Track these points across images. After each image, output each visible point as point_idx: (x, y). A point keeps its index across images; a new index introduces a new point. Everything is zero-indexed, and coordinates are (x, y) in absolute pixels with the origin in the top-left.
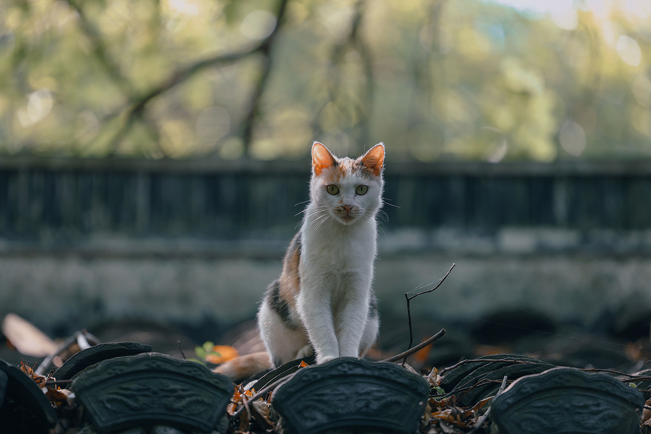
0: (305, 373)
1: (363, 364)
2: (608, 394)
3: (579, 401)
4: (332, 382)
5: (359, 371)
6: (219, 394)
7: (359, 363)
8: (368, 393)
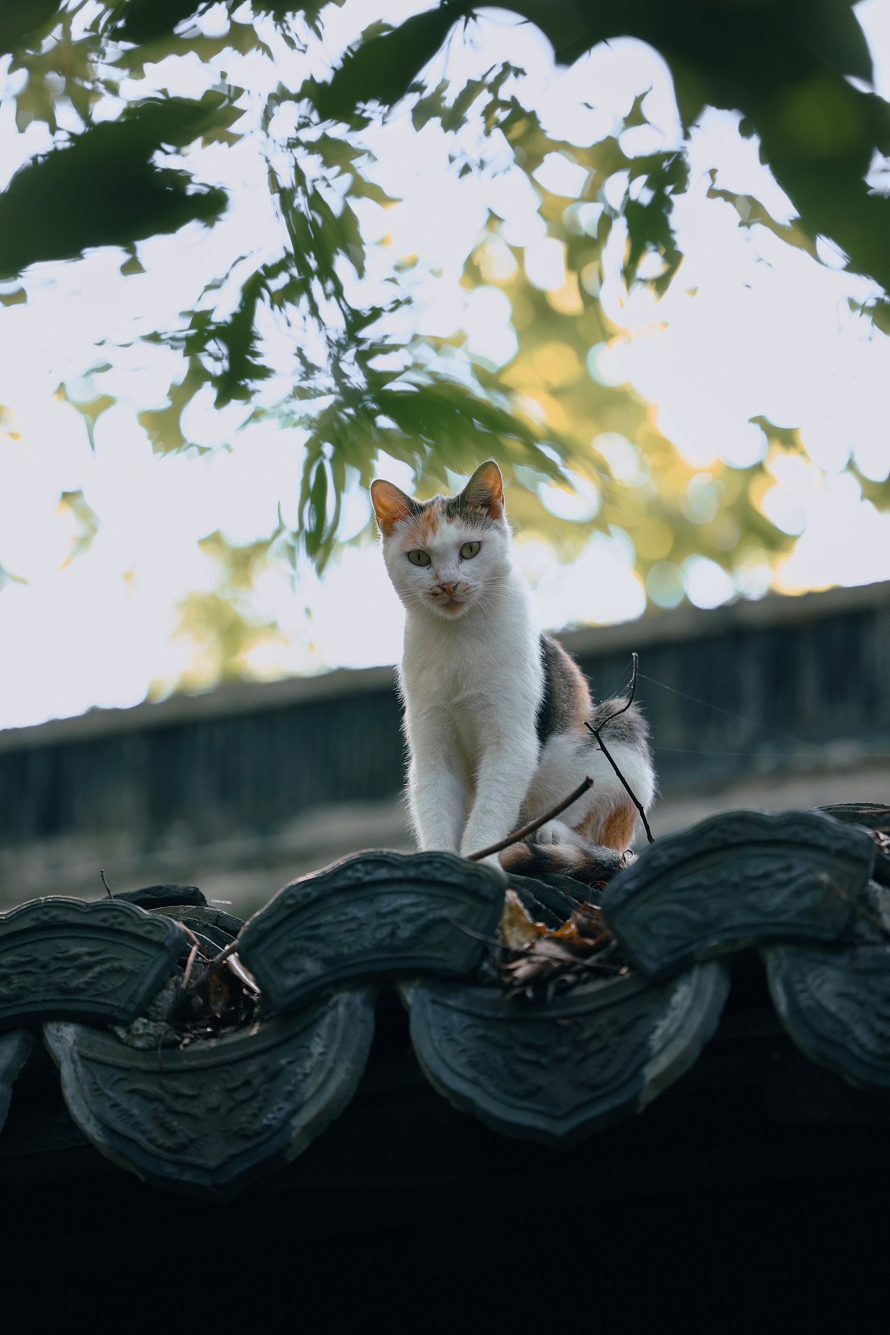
0: (291, 892)
1: (389, 860)
2: (806, 845)
3: (755, 866)
4: (336, 900)
5: (383, 873)
6: (152, 952)
7: (384, 859)
8: (396, 911)
